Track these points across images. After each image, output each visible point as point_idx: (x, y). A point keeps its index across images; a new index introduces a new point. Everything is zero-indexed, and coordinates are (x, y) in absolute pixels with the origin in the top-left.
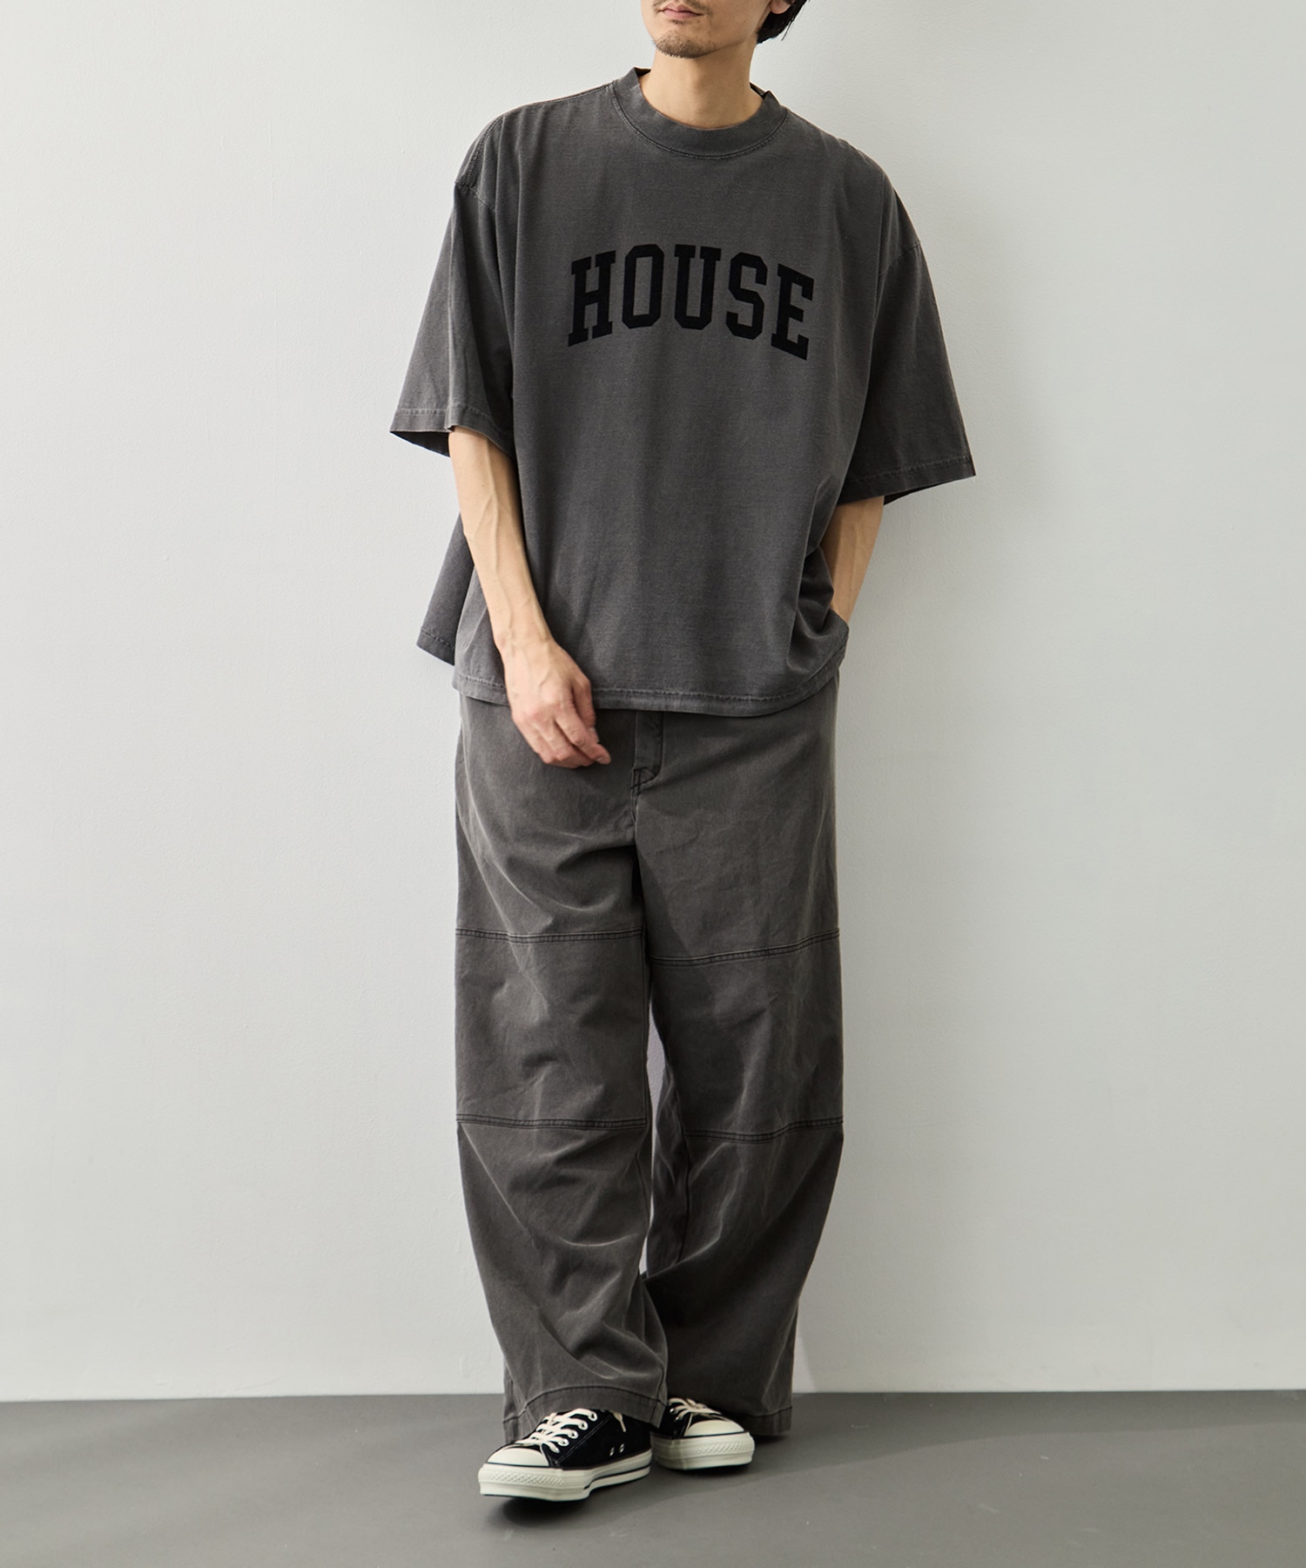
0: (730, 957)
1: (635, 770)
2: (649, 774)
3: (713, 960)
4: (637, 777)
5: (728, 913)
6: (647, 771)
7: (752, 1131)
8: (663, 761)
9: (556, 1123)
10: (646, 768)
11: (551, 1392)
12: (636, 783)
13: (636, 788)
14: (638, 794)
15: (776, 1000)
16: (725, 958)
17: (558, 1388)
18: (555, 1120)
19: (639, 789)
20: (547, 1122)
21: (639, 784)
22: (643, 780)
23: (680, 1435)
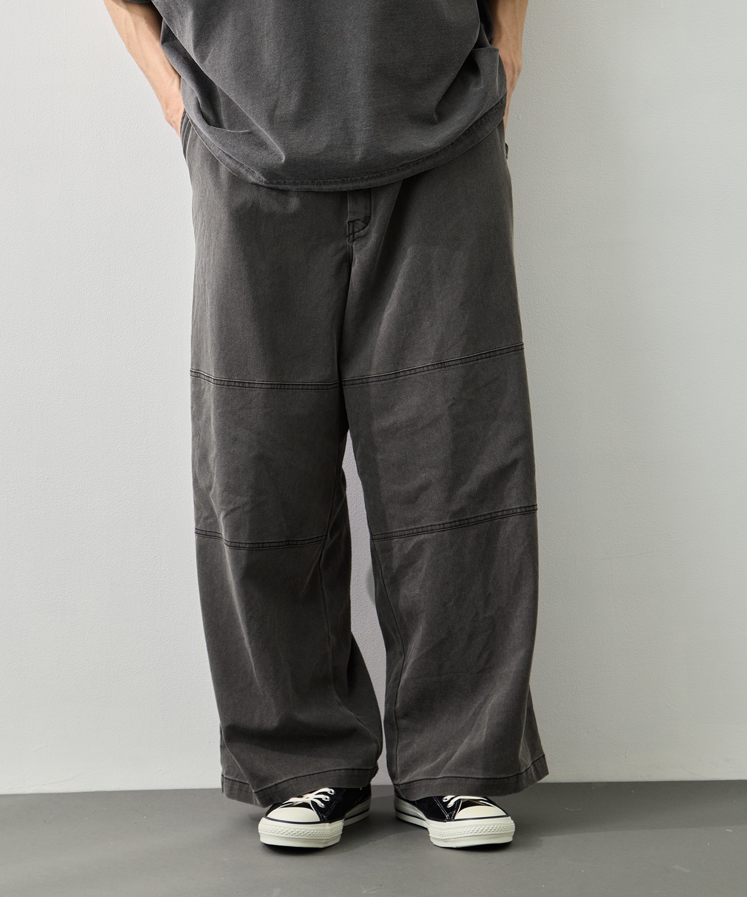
0: (413, 372)
1: (348, 222)
2: (360, 224)
3: (398, 375)
4: (351, 227)
5: (409, 334)
6: (360, 222)
7: (450, 519)
8: (372, 212)
9: (265, 545)
10: (358, 220)
11: (279, 783)
12: (351, 232)
13: (351, 236)
14: (353, 241)
15: (452, 405)
16: (408, 373)
17: (284, 779)
18: (263, 543)
19: (353, 237)
20: (257, 545)
21: (353, 233)
22: (356, 229)
23: (452, 818)
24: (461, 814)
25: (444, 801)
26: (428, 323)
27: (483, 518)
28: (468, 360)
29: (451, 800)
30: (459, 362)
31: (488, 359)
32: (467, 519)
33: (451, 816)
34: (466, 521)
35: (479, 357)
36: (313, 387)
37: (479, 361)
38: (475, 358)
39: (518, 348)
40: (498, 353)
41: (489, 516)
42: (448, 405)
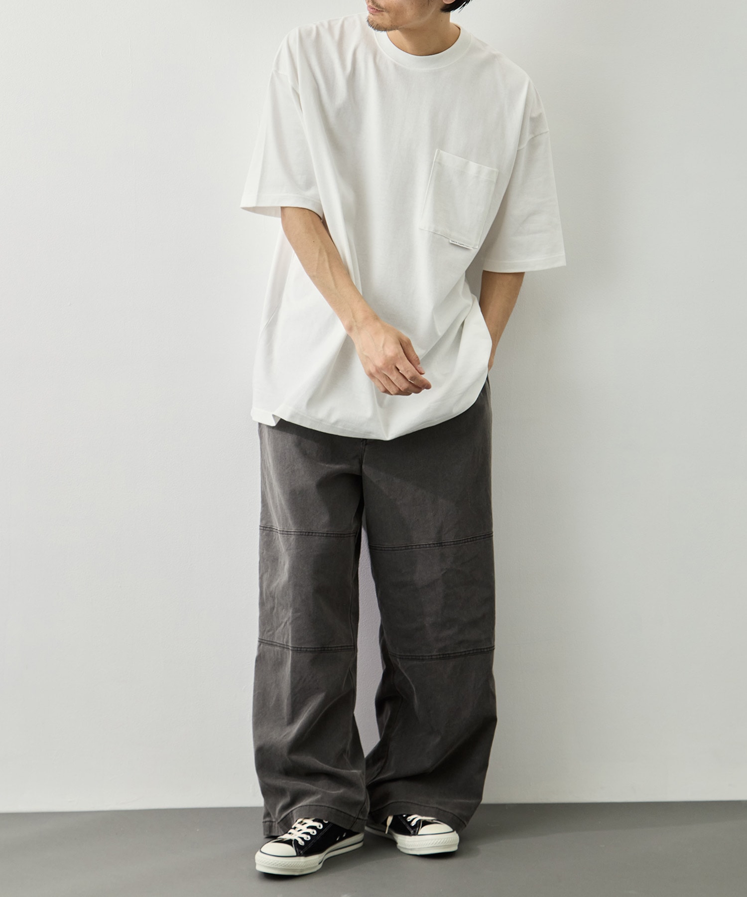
23: (415, 834)
24: (423, 830)
25: (408, 821)
26: (432, 514)
27: (459, 654)
28: (458, 542)
29: (414, 819)
30: (452, 543)
31: (472, 542)
32: (448, 654)
33: (415, 832)
34: (447, 655)
35: (466, 541)
36: (334, 535)
37: (466, 543)
38: (464, 541)
39: (489, 536)
40: (478, 538)
41: (464, 653)
42: (442, 573)
